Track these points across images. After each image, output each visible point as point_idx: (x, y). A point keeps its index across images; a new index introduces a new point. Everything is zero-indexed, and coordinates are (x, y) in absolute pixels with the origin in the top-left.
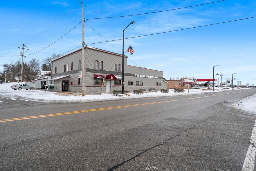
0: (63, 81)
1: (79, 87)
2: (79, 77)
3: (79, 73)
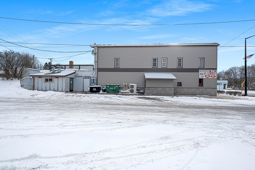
1: (200, 89)
2: (200, 78)
3: (200, 73)
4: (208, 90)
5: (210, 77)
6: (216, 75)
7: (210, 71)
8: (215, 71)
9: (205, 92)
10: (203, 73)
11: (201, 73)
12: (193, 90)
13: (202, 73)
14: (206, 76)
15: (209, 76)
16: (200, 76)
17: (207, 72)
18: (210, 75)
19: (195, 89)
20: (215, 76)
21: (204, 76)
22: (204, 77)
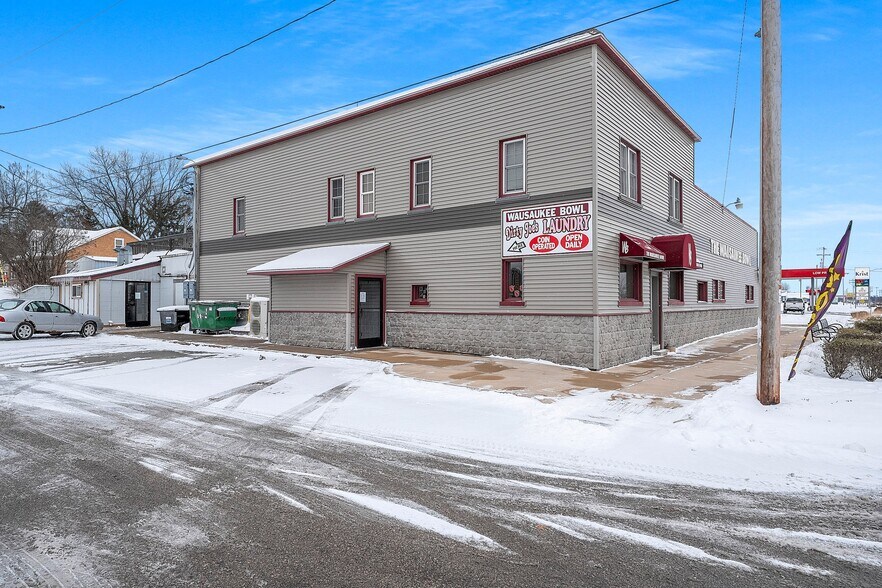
0: (362, 282)
1: (508, 318)
2: (506, 254)
3: (506, 225)
4: (550, 325)
5: (560, 249)
6: (589, 234)
7: (558, 209)
8: (586, 207)
9: (532, 343)
10: (521, 224)
11: (511, 229)
12: (474, 323)
13: (514, 225)
14: (534, 241)
15: (553, 240)
16: (507, 244)
17: (541, 221)
18: (559, 236)
19: (486, 319)
20: (585, 241)
21: (527, 242)
22: (527, 251)
